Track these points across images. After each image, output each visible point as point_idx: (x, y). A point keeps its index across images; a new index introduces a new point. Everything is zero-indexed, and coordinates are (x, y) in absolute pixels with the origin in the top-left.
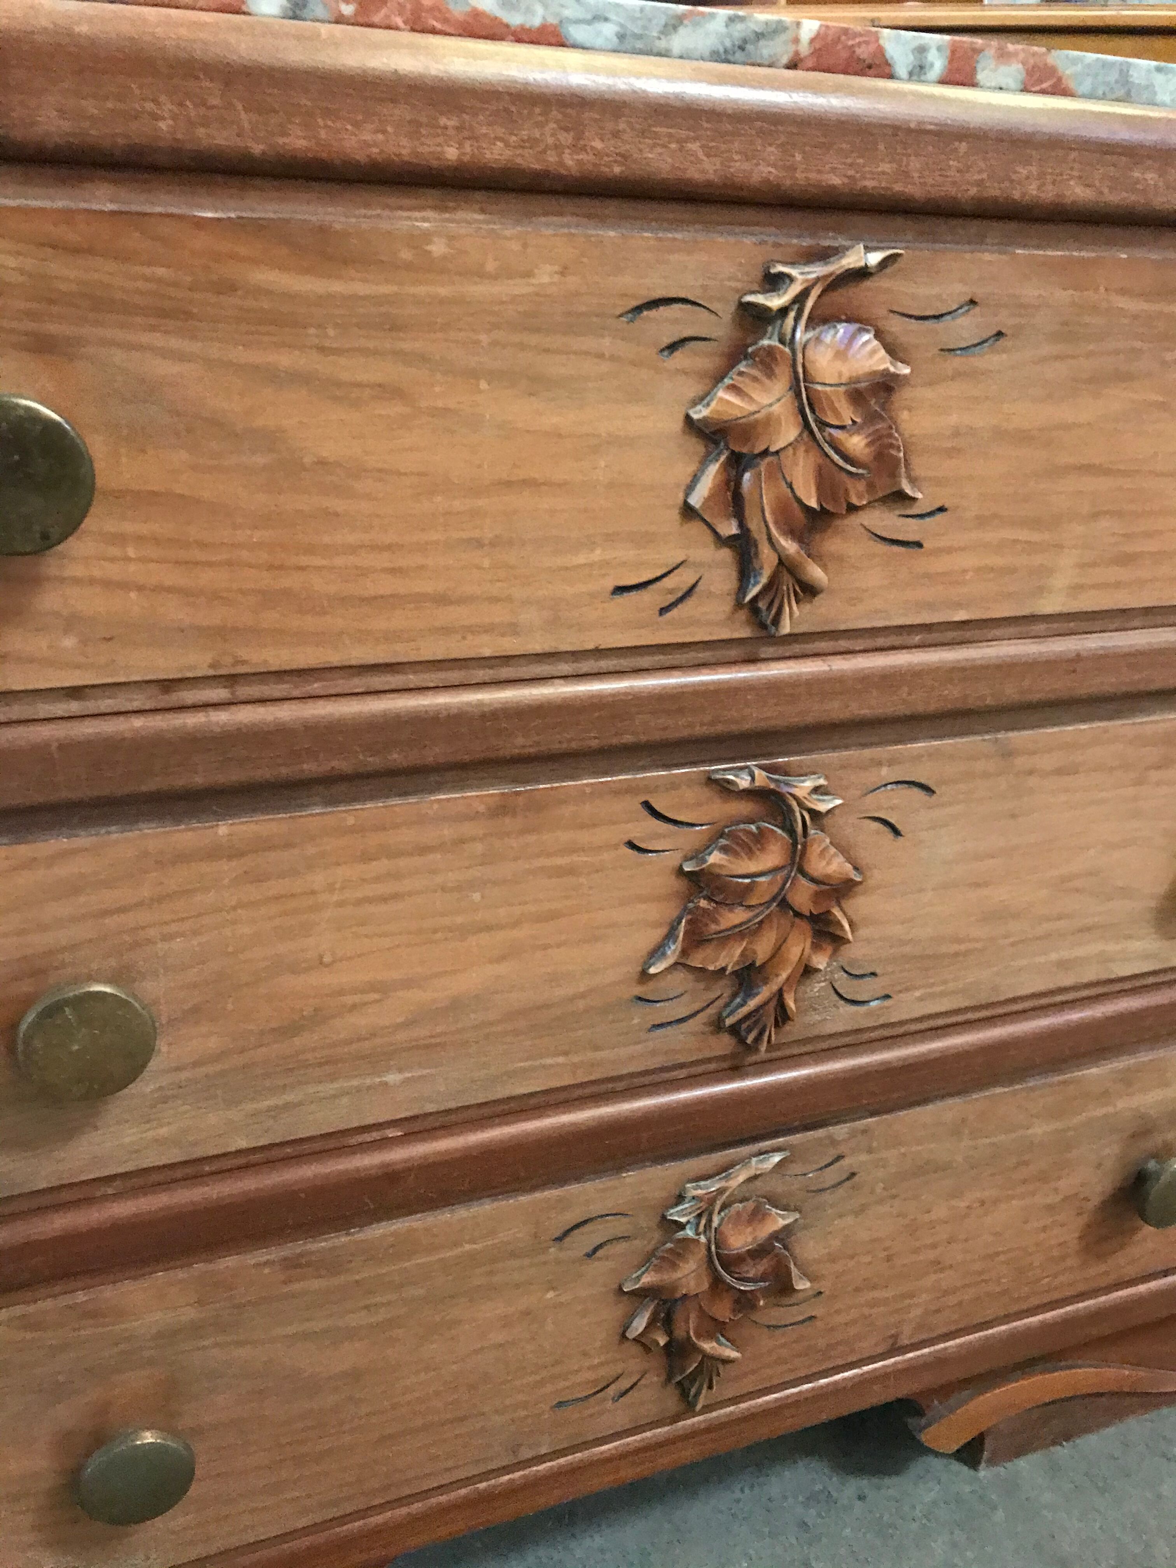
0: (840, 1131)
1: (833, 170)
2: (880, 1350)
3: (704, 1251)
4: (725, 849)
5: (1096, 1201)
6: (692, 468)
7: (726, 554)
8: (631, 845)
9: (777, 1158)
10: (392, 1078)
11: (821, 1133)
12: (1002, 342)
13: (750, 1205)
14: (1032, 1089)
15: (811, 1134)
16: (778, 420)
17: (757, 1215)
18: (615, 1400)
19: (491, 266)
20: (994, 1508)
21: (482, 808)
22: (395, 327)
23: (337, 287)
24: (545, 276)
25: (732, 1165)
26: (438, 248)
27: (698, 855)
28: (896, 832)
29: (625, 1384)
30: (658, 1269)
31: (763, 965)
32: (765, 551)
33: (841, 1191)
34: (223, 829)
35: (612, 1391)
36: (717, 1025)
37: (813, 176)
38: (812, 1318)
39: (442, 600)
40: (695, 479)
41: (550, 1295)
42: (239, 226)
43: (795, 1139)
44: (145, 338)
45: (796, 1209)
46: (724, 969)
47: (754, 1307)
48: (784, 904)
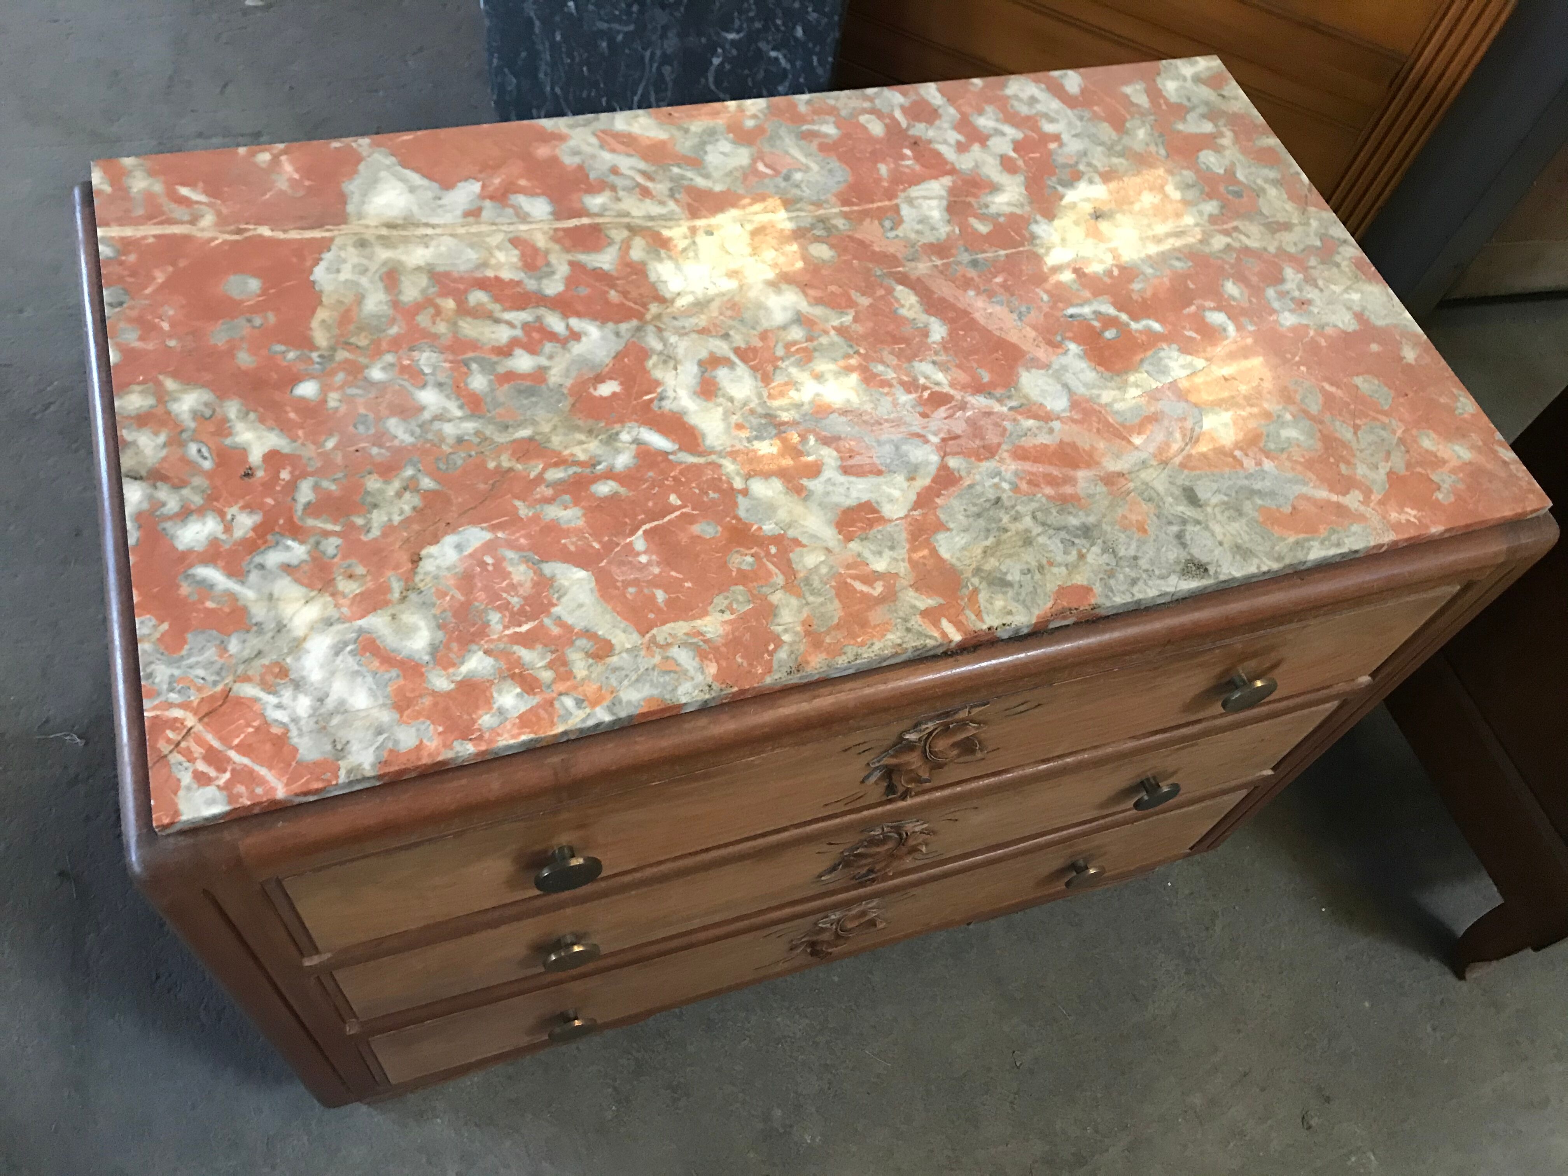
27: (849, 850)
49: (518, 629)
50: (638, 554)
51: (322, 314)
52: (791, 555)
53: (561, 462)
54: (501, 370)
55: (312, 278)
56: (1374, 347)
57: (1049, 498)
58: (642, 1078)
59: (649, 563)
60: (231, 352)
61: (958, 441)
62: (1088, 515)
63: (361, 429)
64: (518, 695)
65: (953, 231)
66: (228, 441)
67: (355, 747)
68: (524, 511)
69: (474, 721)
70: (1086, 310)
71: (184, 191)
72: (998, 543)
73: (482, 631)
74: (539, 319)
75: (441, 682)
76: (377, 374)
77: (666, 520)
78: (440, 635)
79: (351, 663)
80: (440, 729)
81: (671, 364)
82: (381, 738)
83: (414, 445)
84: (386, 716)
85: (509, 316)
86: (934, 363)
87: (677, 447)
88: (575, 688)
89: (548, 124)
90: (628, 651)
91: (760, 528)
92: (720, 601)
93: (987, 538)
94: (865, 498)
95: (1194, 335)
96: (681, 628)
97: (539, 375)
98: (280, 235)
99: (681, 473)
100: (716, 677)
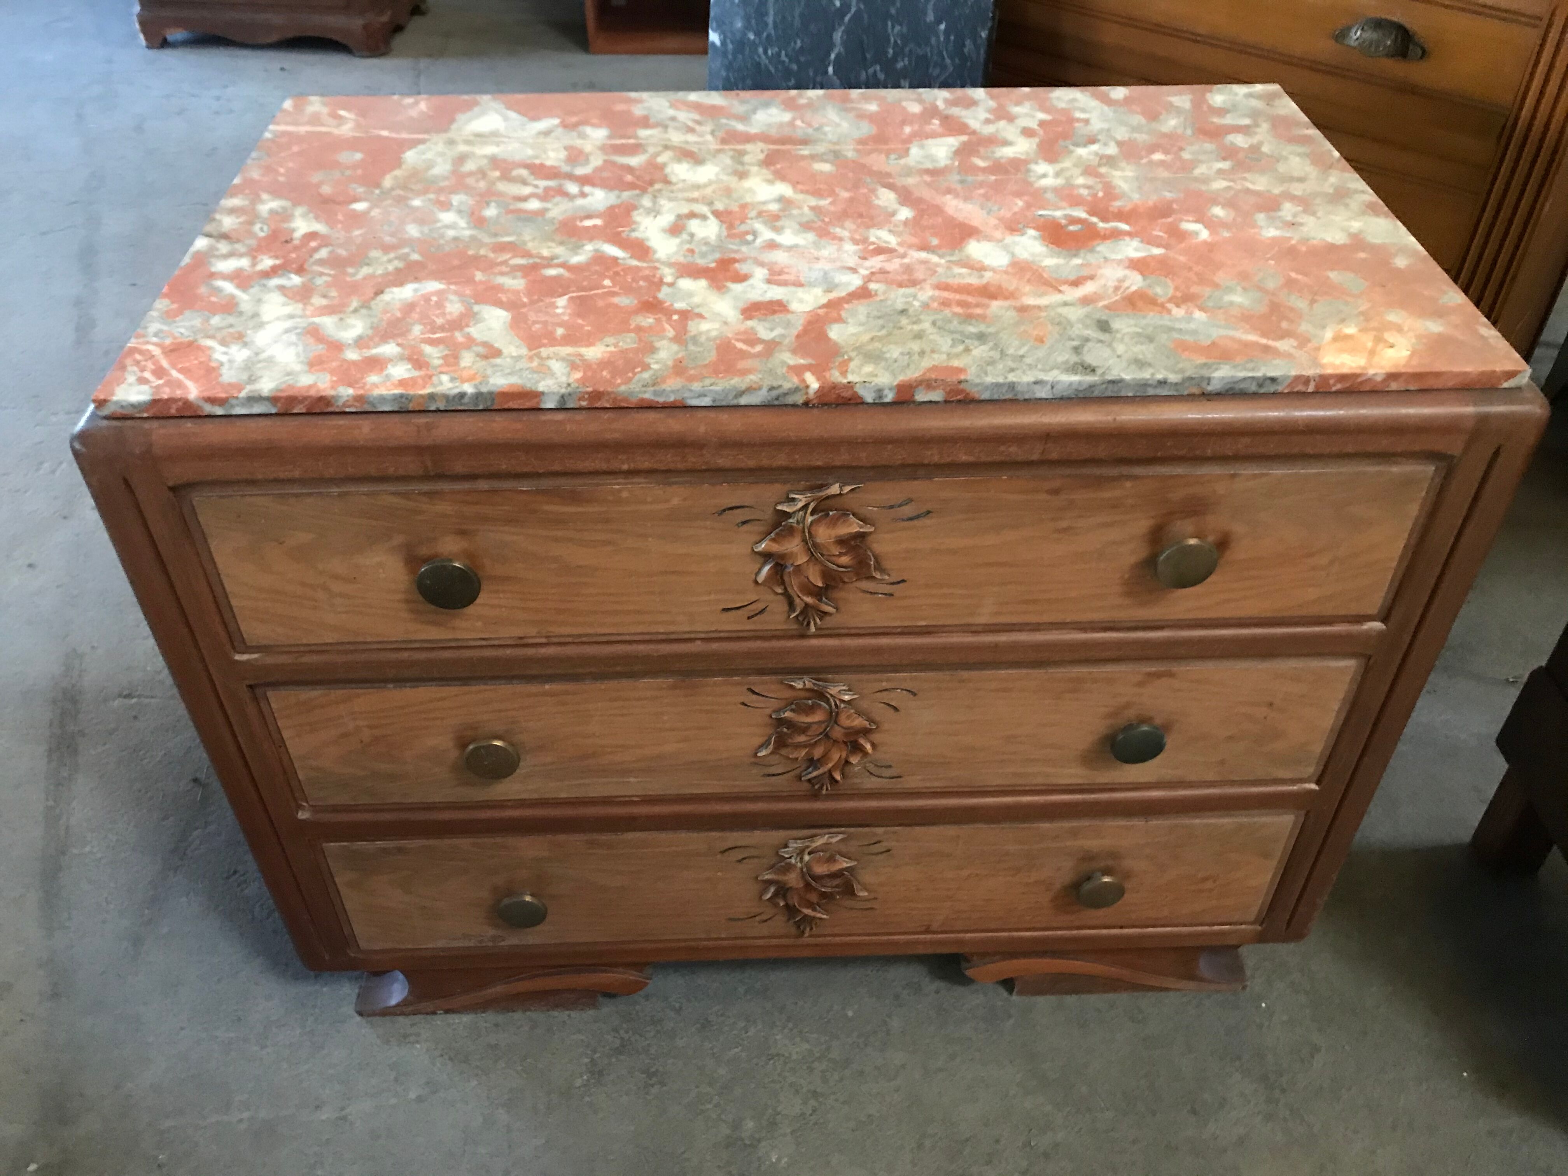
0: (880, 830)
1: (817, 460)
2: (919, 929)
3: (799, 871)
4: (792, 710)
5: (1058, 886)
6: (759, 566)
7: (781, 597)
8: (744, 704)
9: (840, 837)
10: (632, 780)
11: (867, 829)
12: (930, 515)
13: (828, 855)
14: (1003, 828)
15: (860, 829)
16: (797, 554)
17: (831, 859)
18: (759, 922)
19: (649, 499)
20: (1010, 1017)
21: (664, 686)
22: (607, 521)
23: (580, 509)
24: (675, 501)
25: (816, 836)
26: (625, 494)
27: (778, 711)
28: (896, 709)
29: (765, 917)
30: (775, 873)
31: (819, 760)
32: (797, 600)
33: (882, 857)
34: (547, 687)
35: (757, 918)
36: (799, 778)
37: (805, 463)
38: (872, 909)
39: (638, 612)
40: (760, 570)
41: (719, 874)
42: (538, 492)
43: (852, 830)
44: (501, 528)
45: (856, 860)
46: (797, 759)
47: (834, 899)
48: (827, 736)
49: (432, 336)
50: (557, 307)
51: (397, 173)
52: (690, 322)
53: (527, 254)
54: (512, 207)
55: (403, 156)
56: (1362, 255)
57: (955, 314)
58: (622, 1057)
59: (563, 314)
60: (319, 185)
61: (886, 275)
62: (988, 327)
63: (386, 227)
64: (407, 370)
65: (953, 164)
66: (285, 225)
67: (264, 380)
68: (479, 276)
69: (362, 378)
70: (1058, 214)
71: (342, 113)
72: (889, 334)
73: (404, 333)
74: (561, 186)
75: (352, 355)
76: (417, 203)
77: (592, 292)
78: (370, 332)
79: (293, 338)
80: (335, 379)
81: (653, 214)
82: (287, 378)
83: (419, 239)
84: (298, 367)
85: (536, 182)
86: (890, 231)
87: (629, 255)
88: (455, 371)
89: (633, 95)
90: (512, 357)
91: (672, 305)
92: (610, 340)
93: (880, 330)
94: (778, 297)
95: (1161, 234)
96: (566, 350)
97: (542, 212)
98: (394, 135)
99: (623, 270)
100: (577, 380)
